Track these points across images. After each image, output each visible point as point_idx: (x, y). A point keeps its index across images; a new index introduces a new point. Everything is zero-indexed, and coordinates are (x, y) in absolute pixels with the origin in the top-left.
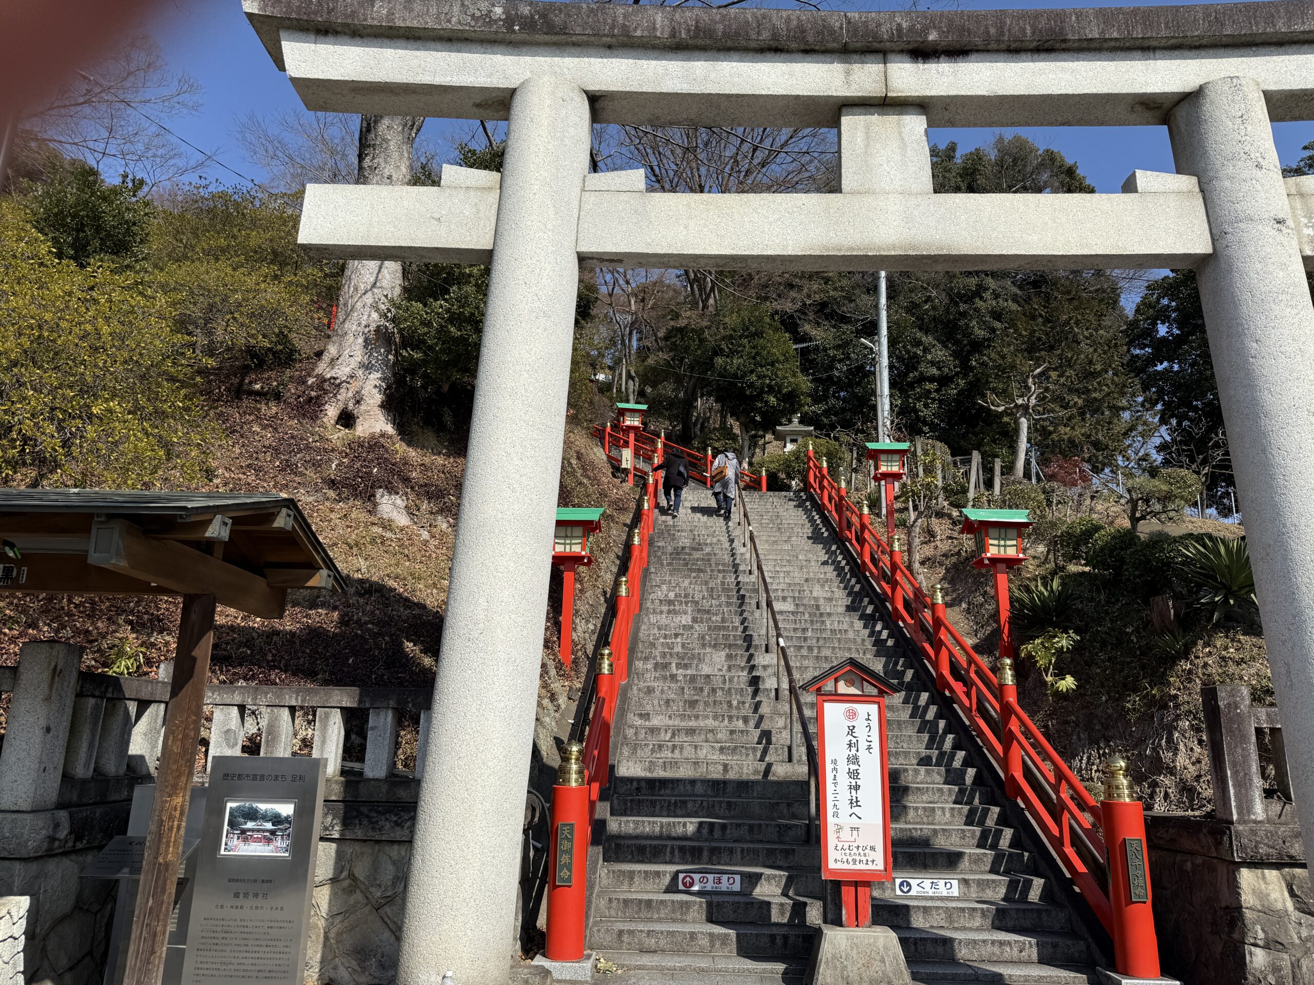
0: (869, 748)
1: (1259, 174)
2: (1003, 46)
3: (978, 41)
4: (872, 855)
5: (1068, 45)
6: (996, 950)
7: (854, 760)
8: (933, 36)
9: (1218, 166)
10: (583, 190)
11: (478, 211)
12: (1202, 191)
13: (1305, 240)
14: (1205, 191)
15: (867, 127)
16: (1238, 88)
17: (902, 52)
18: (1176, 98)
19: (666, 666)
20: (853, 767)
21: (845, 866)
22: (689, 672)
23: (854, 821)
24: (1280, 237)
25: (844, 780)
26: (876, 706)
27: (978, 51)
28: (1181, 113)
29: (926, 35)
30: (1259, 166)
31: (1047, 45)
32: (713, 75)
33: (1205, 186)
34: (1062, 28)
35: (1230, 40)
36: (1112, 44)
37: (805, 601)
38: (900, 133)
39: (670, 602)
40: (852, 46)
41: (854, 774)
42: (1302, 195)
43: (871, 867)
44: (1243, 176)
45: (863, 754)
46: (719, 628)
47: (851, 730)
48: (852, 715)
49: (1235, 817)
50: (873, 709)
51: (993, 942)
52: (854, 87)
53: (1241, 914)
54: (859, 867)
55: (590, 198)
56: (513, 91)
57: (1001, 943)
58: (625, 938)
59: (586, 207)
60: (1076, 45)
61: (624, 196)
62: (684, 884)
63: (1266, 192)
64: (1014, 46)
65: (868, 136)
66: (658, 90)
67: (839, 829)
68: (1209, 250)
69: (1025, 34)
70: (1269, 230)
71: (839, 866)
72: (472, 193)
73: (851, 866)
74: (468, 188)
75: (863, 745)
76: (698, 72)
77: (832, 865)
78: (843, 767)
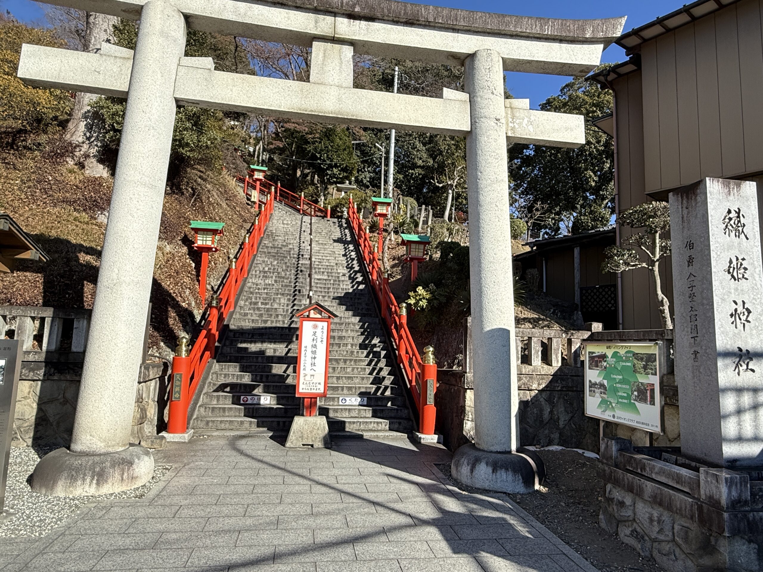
0: (322, 341)
1: (492, 96)
2: (391, 19)
3: (379, 15)
4: (319, 386)
5: (420, 22)
6: (375, 425)
7: (315, 346)
8: (357, 9)
9: (477, 91)
10: (179, 65)
11: (121, 70)
12: (470, 101)
13: (510, 128)
14: (472, 102)
15: (325, 51)
16: (489, 55)
17: (343, 14)
18: (466, 56)
19: (256, 303)
20: (314, 349)
21: (307, 391)
22: (267, 306)
23: (312, 372)
24: (496, 127)
25: (309, 355)
26: (326, 323)
27: (379, 19)
28: (467, 62)
29: (355, 7)
30: (493, 93)
31: (410, 21)
32: (249, 13)
33: (472, 100)
34: (418, 14)
35: (490, 31)
36: (439, 25)
37: (334, 274)
38: (340, 56)
39: (265, 272)
40: (319, 8)
41: (314, 352)
42: (511, 108)
43: (318, 391)
44: (485, 97)
45: (319, 344)
46: (286, 286)
47: (315, 333)
48: (316, 327)
49: (468, 370)
50: (325, 324)
51: (374, 422)
52: (319, 29)
53: (465, 408)
54: (313, 391)
55: (182, 70)
56: (142, 7)
57: (378, 423)
58: (210, 424)
59: (180, 74)
60: (423, 23)
61: (200, 71)
62: (243, 401)
63: (494, 105)
64: (395, 19)
65: (325, 56)
66: (220, 17)
67: (305, 375)
68: (469, 130)
69: (400, 14)
70: (492, 123)
71: (304, 391)
72: (118, 60)
73: (309, 391)
74: (116, 57)
75: (319, 340)
76: (241, 10)
77: (301, 390)
78: (309, 349)
